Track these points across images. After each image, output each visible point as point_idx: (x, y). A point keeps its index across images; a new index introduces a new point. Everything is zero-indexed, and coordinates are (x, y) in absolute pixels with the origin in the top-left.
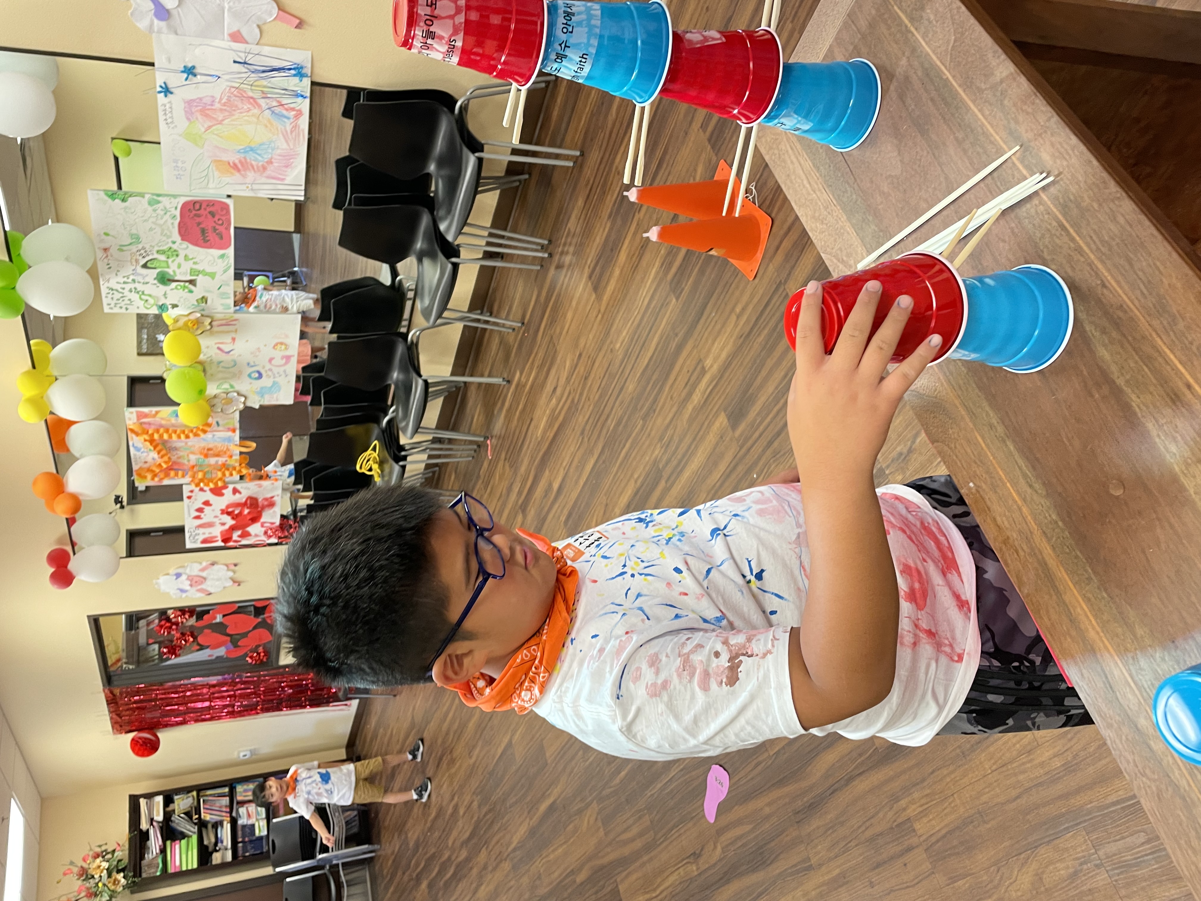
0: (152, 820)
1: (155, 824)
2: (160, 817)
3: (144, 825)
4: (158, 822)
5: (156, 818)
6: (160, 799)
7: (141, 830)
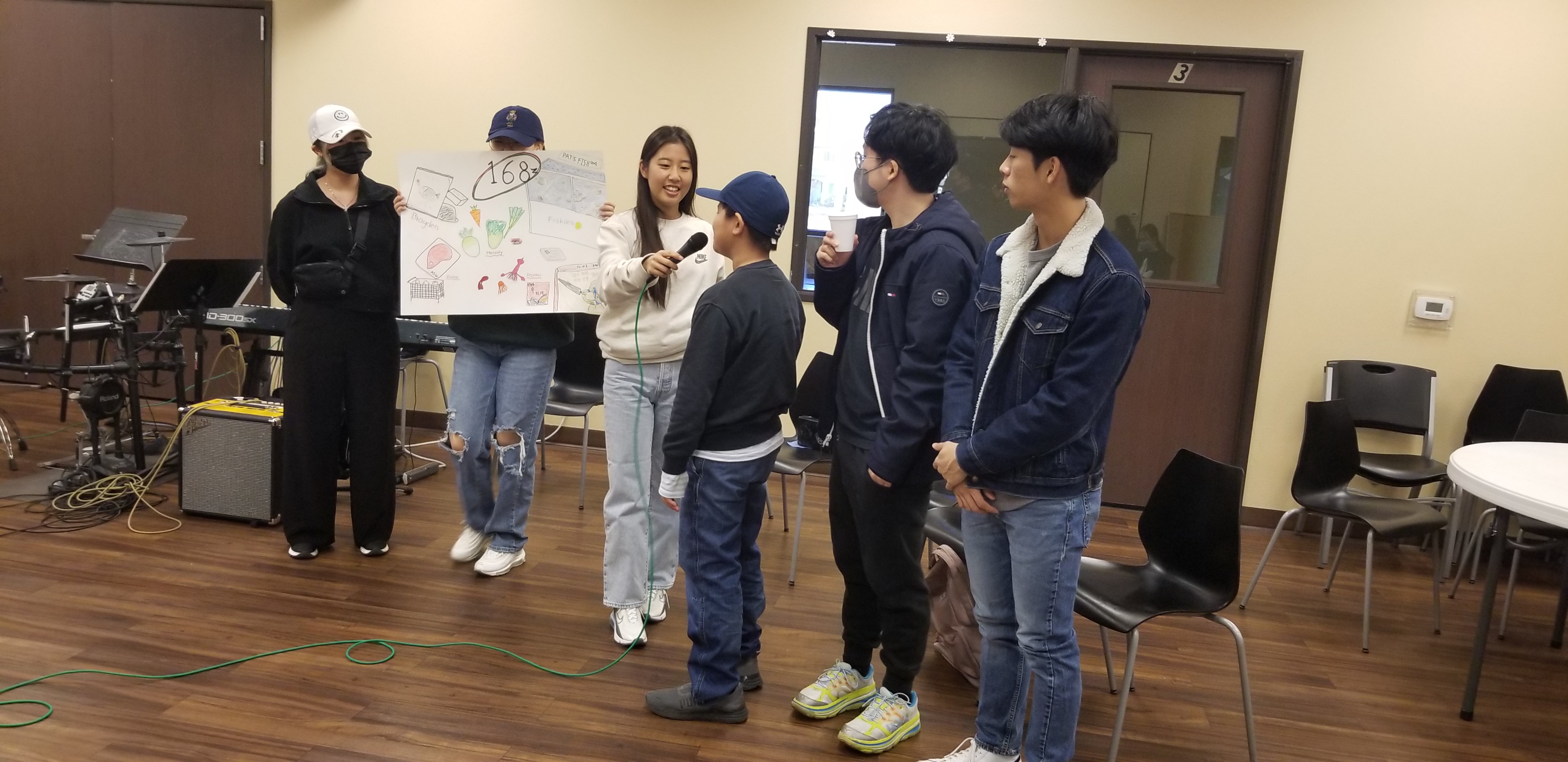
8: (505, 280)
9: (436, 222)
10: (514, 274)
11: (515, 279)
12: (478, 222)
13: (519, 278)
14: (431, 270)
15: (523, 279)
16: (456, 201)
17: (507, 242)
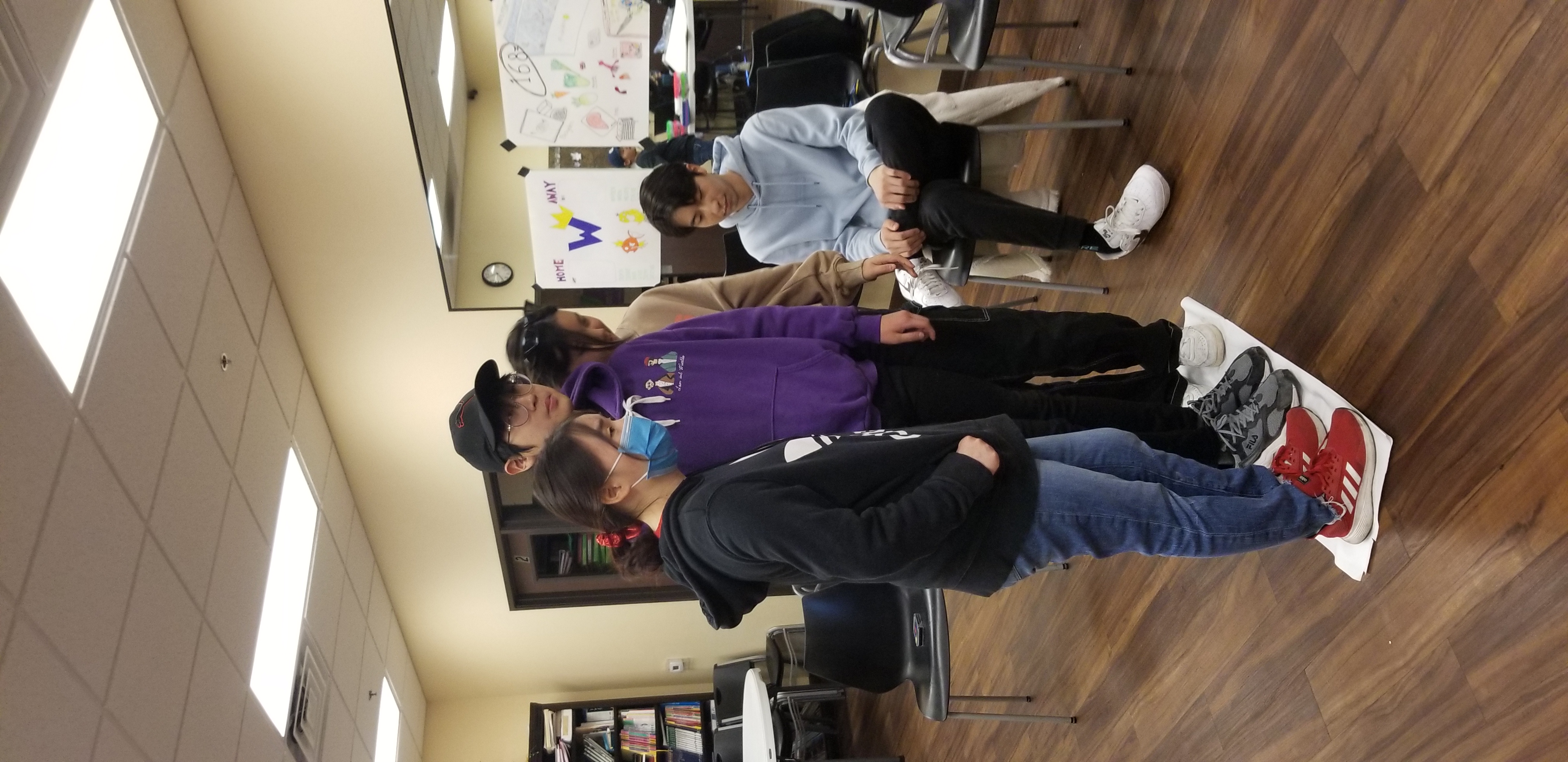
0: (558, 740)
1: (561, 743)
2: (567, 736)
3: (549, 745)
4: (566, 743)
5: (562, 737)
6: (568, 714)
7: (545, 751)
8: (618, 75)
9: (567, 122)
10: (613, 68)
12: (566, 93)
13: (616, 64)
14: (610, 126)
15: (617, 61)
16: (548, 108)
17: (584, 73)
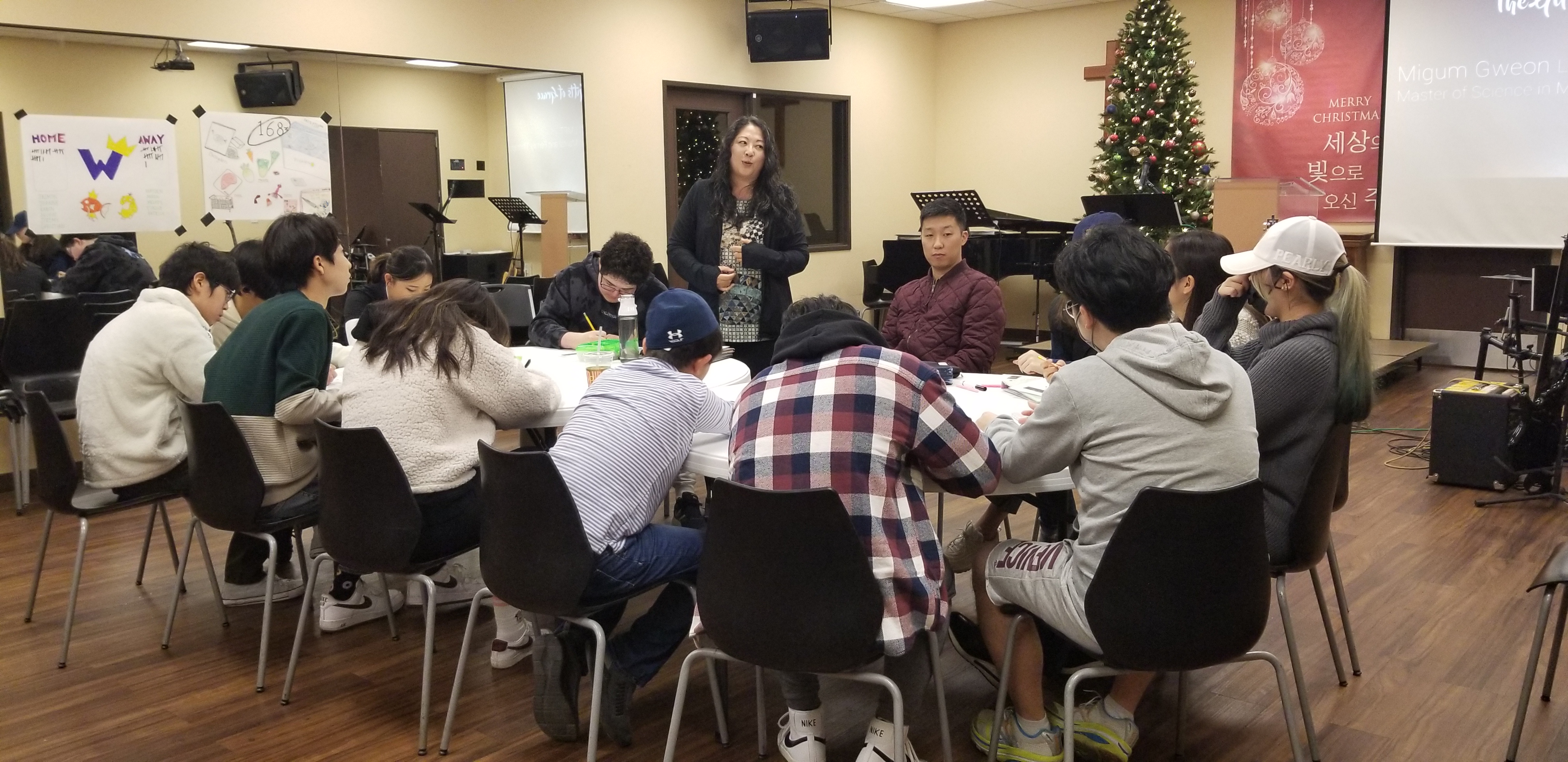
8: (271, 198)
10: (276, 194)
11: (276, 197)
12: (252, 159)
13: (279, 197)
14: (223, 191)
15: (281, 197)
16: (237, 145)
17: (270, 174)
